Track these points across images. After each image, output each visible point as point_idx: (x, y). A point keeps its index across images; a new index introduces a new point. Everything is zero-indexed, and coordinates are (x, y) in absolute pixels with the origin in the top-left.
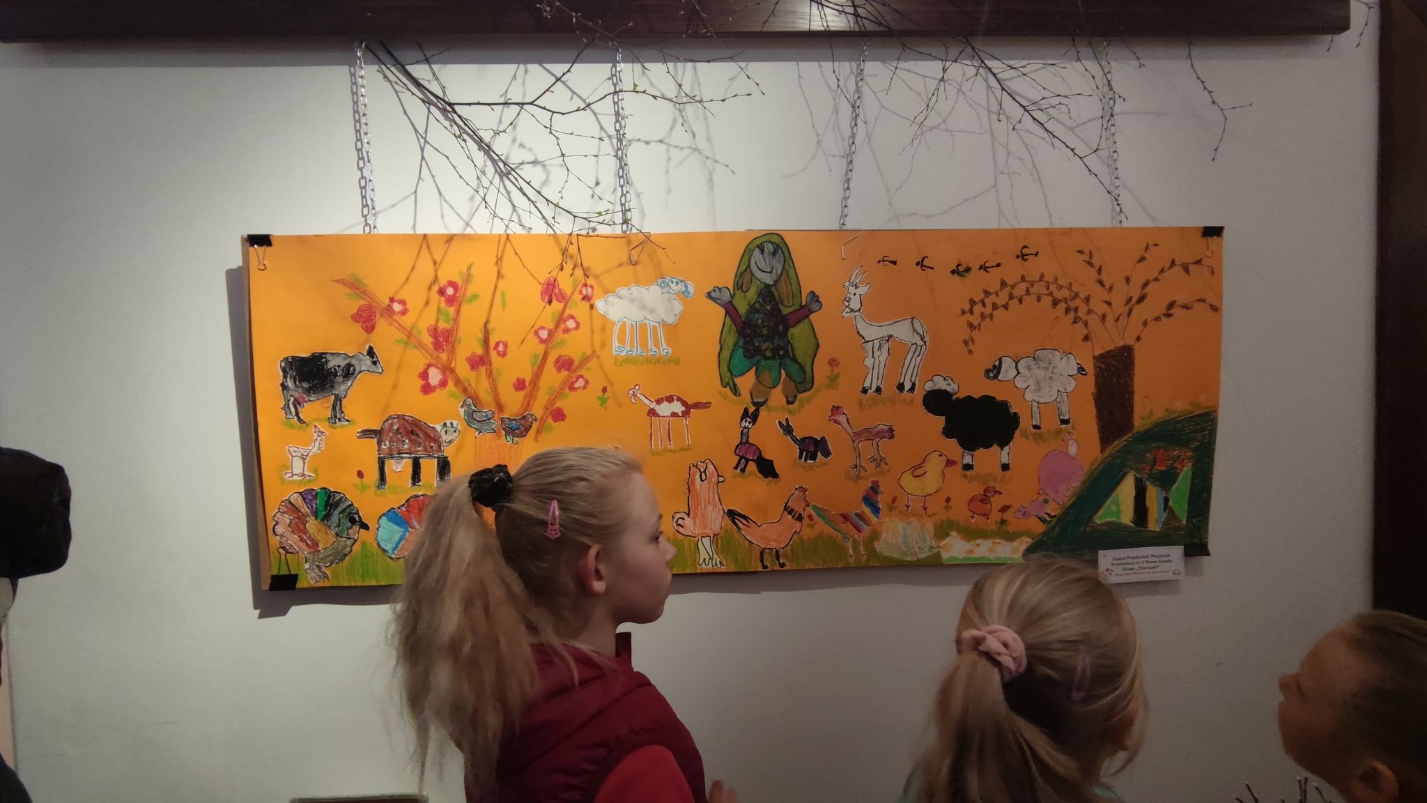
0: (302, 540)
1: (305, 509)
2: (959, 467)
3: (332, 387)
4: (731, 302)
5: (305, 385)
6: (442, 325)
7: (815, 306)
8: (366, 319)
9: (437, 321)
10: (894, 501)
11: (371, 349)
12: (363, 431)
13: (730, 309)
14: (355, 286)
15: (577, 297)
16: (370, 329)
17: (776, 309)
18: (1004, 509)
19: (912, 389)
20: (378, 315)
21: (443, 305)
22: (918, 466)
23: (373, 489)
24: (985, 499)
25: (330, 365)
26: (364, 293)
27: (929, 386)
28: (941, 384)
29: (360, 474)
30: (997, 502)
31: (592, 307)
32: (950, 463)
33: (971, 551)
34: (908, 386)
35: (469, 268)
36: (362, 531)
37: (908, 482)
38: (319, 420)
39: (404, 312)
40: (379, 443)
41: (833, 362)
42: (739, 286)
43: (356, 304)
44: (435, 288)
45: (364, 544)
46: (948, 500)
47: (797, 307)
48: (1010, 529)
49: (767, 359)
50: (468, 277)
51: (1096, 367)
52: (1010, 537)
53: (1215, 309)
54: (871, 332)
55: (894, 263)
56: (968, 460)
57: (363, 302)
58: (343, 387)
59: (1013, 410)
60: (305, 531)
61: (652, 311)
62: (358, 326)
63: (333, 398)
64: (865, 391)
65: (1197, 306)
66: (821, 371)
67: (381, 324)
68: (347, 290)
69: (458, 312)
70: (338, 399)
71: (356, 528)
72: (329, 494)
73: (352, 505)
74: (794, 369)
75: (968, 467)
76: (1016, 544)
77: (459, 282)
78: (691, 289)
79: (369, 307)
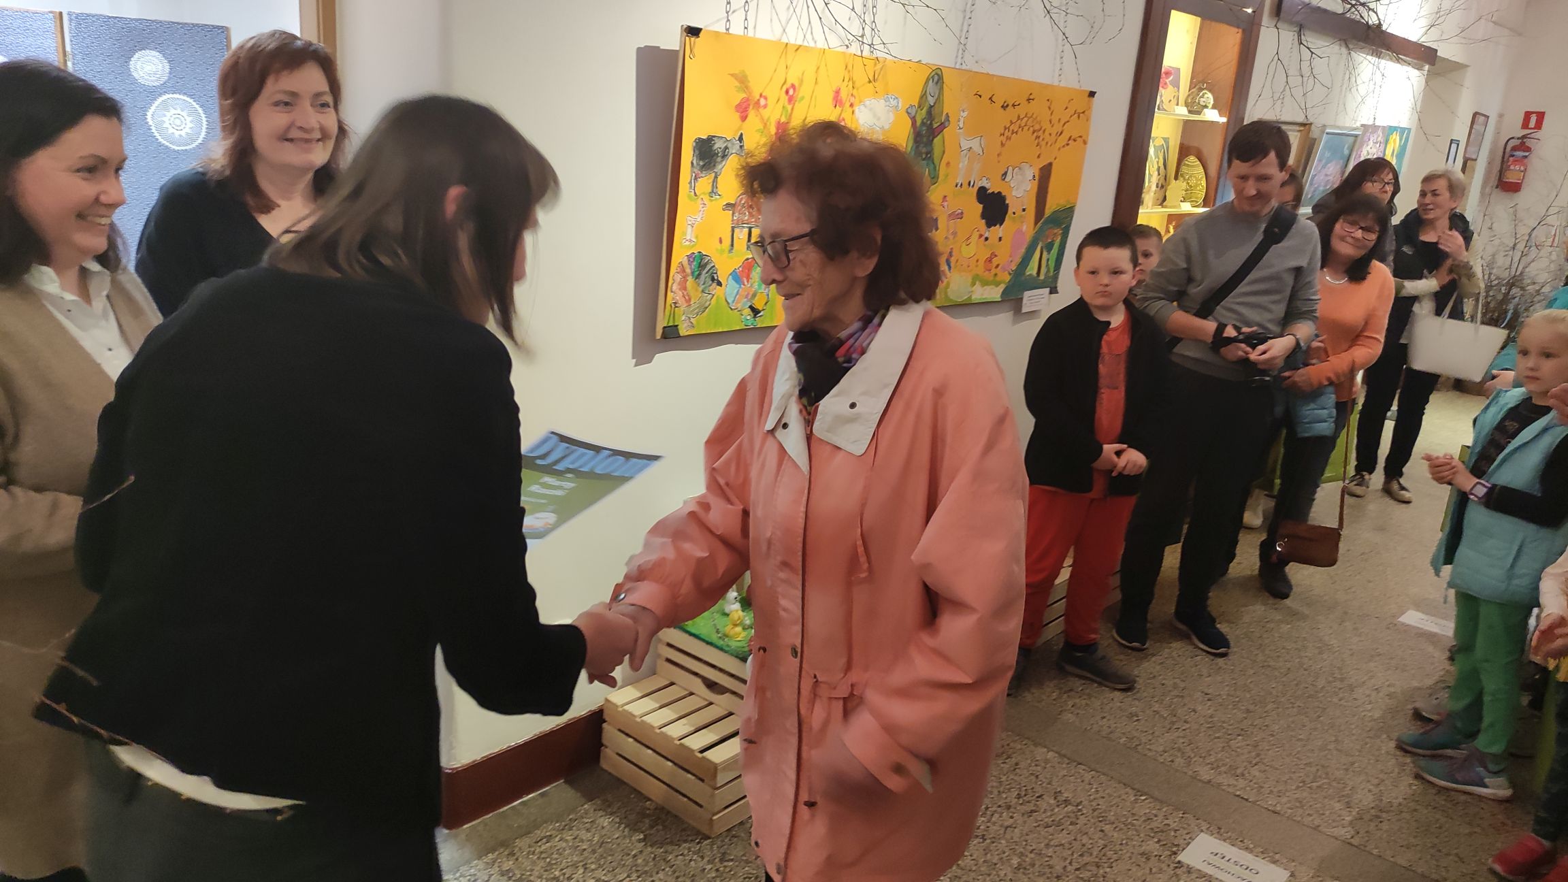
0: (684, 296)
1: (688, 271)
2: (983, 238)
3: (714, 165)
4: (914, 117)
5: (701, 163)
6: (783, 120)
7: (947, 123)
8: (743, 110)
9: (781, 115)
10: (957, 261)
11: (742, 134)
12: (727, 204)
13: (914, 120)
14: (742, 80)
15: (848, 105)
16: (744, 118)
17: (931, 124)
18: (997, 266)
19: (973, 186)
20: (751, 107)
21: (786, 103)
22: (968, 239)
23: (727, 250)
24: (990, 260)
25: (716, 146)
26: (747, 87)
27: (980, 184)
28: (985, 183)
29: (721, 241)
30: (995, 261)
31: (853, 112)
32: (981, 236)
33: (982, 295)
34: (972, 184)
35: (803, 74)
36: (718, 287)
37: (964, 247)
38: (704, 193)
39: (765, 106)
40: (733, 214)
41: (948, 164)
42: (919, 107)
43: (739, 97)
44: (784, 89)
45: (717, 300)
46: (977, 261)
47: (939, 124)
48: (998, 279)
49: (924, 160)
50: (801, 81)
51: (1039, 176)
52: (997, 285)
53: (1085, 143)
54: (965, 144)
55: (980, 96)
56: (986, 235)
57: (744, 95)
58: (720, 166)
59: (1007, 202)
60: (685, 289)
61: (879, 119)
62: (737, 116)
63: (713, 175)
64: (956, 186)
65: (1079, 139)
66: (942, 170)
67: (752, 114)
68: (737, 84)
69: (792, 109)
70: (716, 177)
71: (714, 285)
72: (702, 256)
73: (714, 266)
74: (932, 166)
75: (987, 239)
76: (998, 288)
77: (797, 85)
78: (900, 105)
79: (747, 100)
